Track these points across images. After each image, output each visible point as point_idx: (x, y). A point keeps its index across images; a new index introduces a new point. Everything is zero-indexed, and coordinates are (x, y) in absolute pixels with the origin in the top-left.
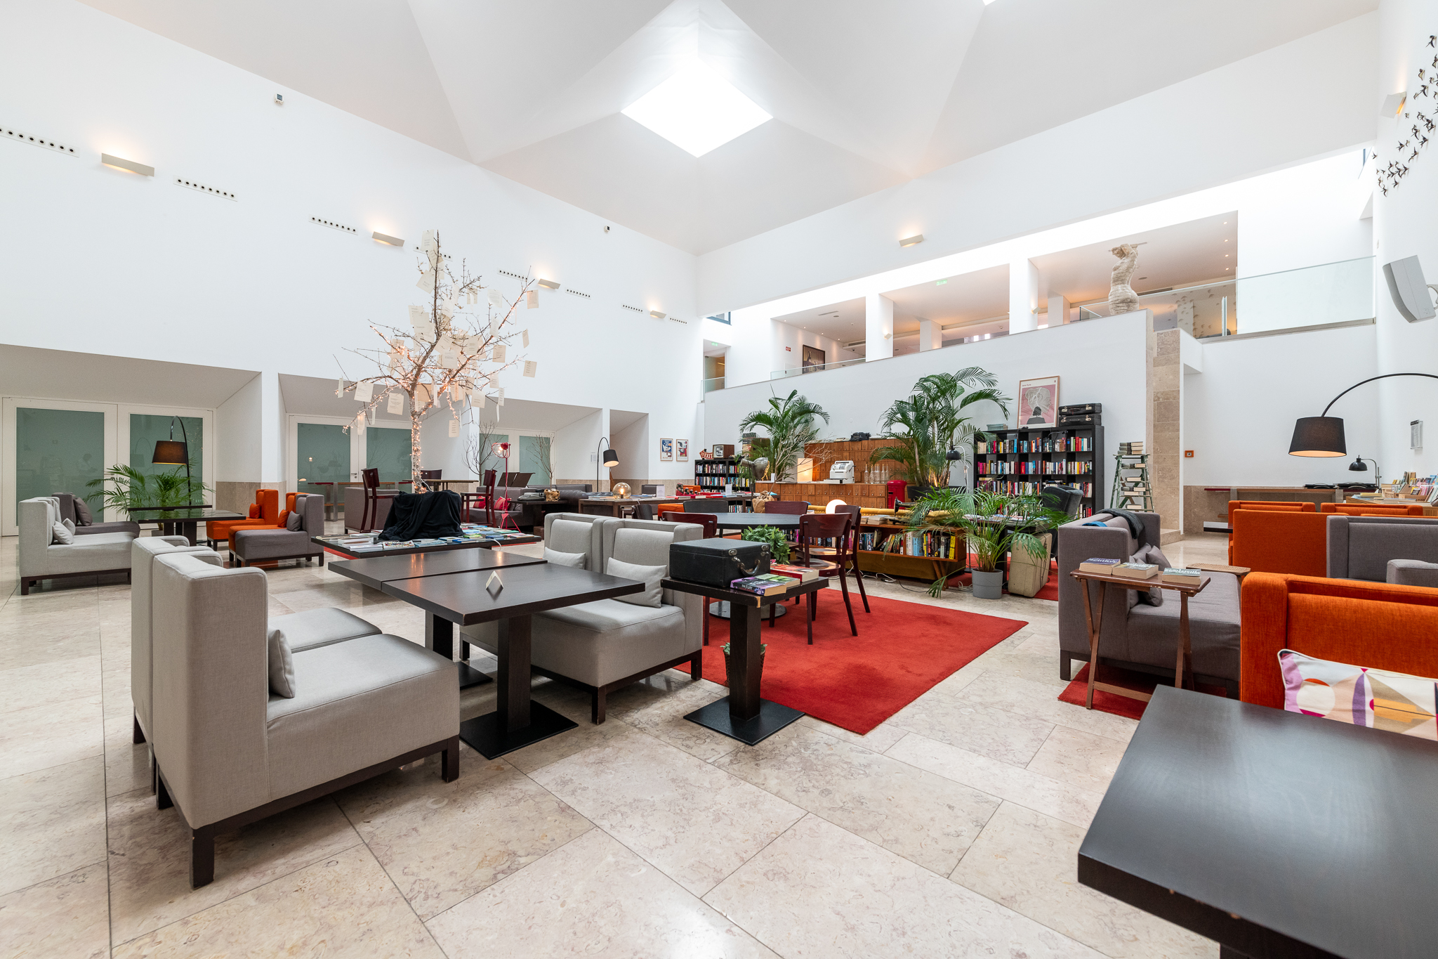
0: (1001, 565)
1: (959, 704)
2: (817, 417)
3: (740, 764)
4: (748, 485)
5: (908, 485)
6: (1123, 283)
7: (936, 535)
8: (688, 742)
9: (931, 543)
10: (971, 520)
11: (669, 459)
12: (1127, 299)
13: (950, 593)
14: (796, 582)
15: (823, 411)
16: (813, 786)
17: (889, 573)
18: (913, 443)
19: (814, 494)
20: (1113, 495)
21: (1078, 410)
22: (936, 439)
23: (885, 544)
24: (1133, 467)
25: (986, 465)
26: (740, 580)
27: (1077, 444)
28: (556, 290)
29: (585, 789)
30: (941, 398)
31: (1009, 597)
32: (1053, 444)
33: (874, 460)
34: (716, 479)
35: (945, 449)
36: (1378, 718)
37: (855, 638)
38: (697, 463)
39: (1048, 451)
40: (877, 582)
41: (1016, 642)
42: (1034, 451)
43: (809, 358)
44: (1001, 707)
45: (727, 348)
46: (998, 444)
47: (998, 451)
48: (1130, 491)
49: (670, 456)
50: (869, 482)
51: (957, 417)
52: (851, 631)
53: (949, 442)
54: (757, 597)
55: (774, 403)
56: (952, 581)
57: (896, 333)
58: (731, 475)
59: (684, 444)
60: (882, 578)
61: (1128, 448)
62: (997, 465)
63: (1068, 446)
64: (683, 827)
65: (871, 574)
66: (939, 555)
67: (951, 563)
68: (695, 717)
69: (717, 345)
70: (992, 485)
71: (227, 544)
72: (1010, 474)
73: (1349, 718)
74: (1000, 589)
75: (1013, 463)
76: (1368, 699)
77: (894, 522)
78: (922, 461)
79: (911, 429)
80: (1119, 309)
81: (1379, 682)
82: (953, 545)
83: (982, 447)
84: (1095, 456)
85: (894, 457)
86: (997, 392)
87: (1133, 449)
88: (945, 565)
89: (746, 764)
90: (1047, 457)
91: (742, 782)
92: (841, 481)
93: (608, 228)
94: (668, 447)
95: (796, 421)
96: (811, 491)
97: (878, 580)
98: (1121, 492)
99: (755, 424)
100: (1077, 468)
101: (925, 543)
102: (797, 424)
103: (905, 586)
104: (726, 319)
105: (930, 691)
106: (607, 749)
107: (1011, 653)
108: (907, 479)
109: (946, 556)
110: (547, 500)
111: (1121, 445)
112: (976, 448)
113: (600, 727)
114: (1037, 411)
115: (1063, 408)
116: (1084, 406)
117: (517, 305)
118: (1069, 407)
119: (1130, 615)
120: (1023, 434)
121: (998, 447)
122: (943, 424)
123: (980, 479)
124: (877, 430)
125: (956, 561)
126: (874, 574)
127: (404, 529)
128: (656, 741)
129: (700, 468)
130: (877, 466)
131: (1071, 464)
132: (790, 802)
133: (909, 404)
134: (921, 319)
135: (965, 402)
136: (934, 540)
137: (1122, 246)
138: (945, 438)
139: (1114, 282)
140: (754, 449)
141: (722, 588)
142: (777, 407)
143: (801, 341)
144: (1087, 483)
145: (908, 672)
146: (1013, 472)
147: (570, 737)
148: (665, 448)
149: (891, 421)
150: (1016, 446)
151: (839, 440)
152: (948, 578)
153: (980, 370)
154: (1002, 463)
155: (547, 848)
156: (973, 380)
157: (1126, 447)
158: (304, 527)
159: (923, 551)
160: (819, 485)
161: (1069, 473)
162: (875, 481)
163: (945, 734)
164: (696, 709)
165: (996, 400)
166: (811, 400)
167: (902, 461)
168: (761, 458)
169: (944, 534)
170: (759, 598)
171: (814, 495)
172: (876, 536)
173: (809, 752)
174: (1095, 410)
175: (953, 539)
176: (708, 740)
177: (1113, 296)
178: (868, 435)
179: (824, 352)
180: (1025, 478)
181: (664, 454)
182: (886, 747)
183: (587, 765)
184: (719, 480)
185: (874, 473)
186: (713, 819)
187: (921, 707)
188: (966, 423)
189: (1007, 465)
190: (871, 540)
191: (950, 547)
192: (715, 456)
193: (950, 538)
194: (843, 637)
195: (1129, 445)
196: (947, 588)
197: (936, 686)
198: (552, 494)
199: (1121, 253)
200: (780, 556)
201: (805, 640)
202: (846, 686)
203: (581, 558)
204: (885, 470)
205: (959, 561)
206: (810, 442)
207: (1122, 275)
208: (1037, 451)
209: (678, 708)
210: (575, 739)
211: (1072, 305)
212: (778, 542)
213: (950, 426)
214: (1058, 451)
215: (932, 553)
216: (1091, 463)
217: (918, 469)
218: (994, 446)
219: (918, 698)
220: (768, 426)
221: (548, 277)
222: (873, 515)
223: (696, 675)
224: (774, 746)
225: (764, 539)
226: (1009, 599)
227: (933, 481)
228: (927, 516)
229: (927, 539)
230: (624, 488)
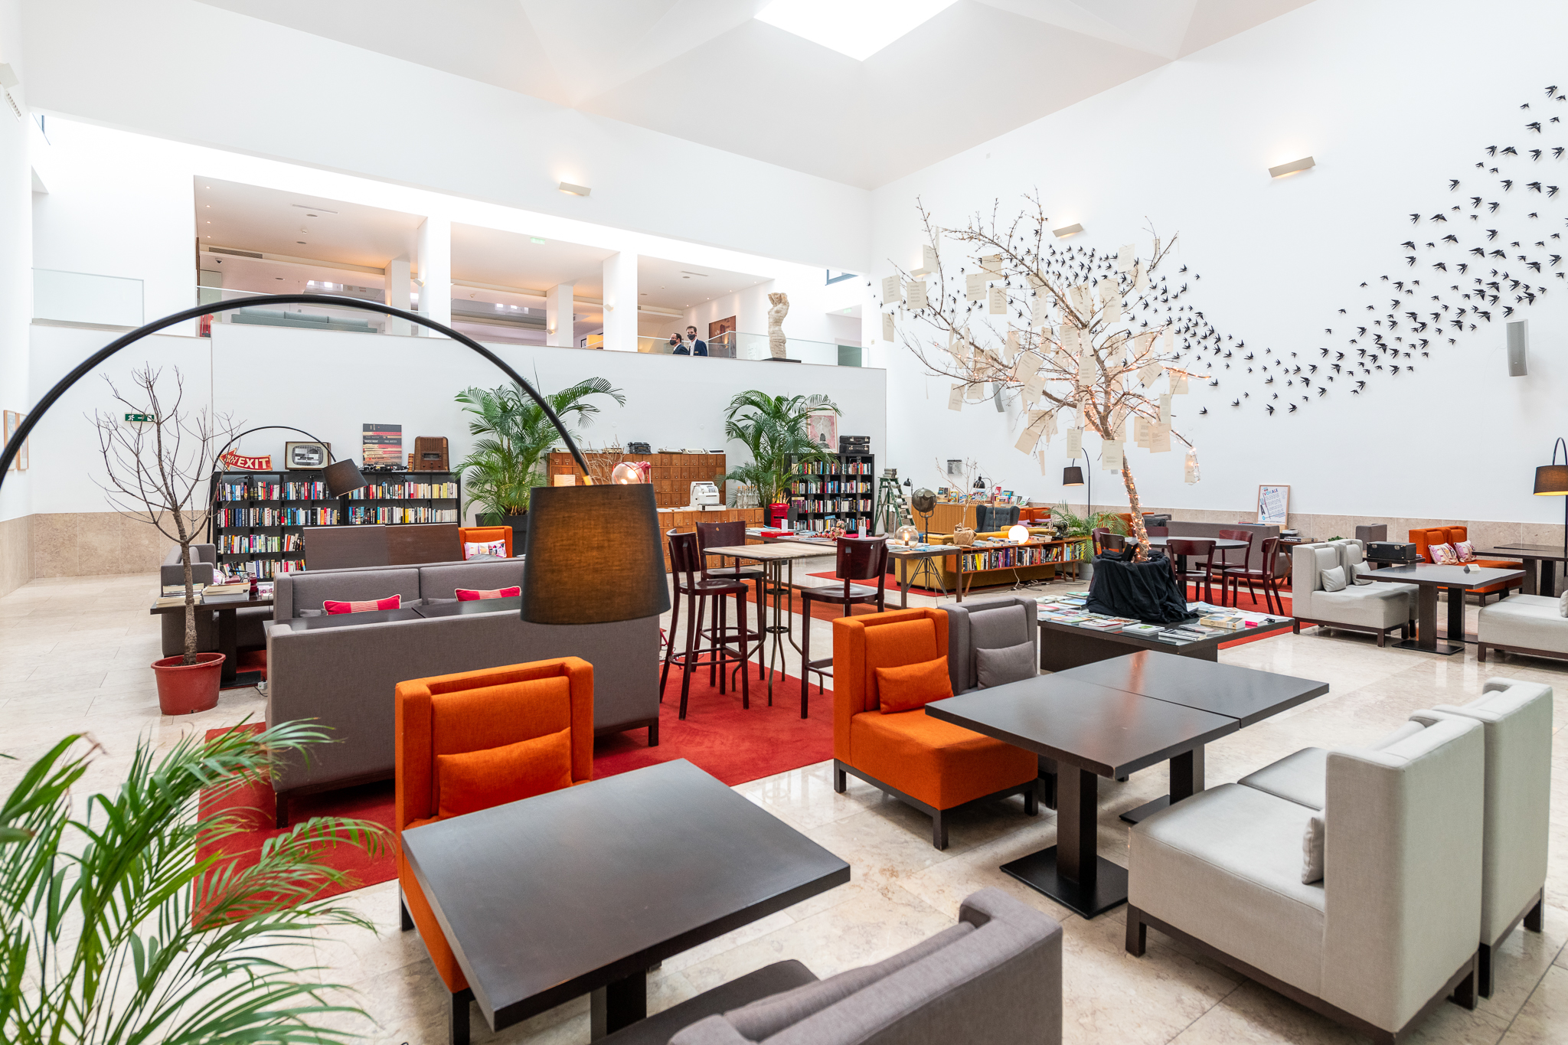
92: (704, 507)
114: (823, 437)
123: (794, 498)
216: (869, 484)
230: (909, 532)
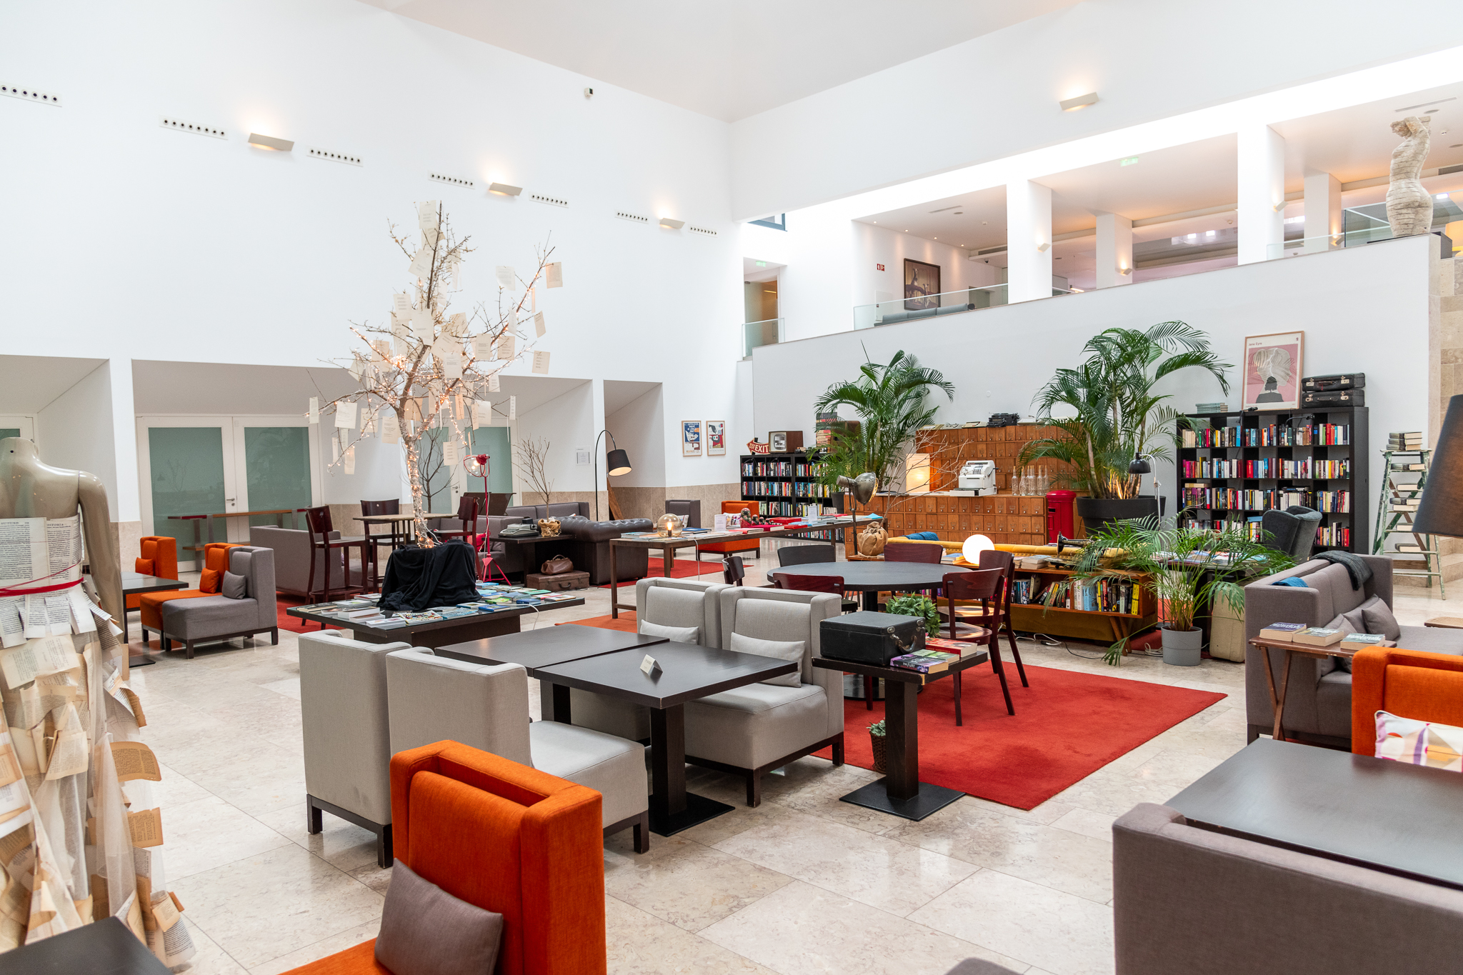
0: (1202, 619)
1: (1130, 782)
2: (932, 388)
3: (910, 835)
4: (827, 495)
5: (1079, 495)
6: (1409, 178)
7: (1113, 583)
8: (852, 820)
9: (1107, 593)
10: (1160, 562)
11: (696, 452)
12: (1413, 202)
13: (1133, 658)
14: (954, 658)
15: (944, 380)
16: (984, 850)
17: (1049, 633)
18: (1084, 433)
19: (934, 511)
20: (1380, 508)
21: (1330, 384)
22: (1119, 427)
23: (1045, 595)
24: (1406, 468)
25: (1195, 465)
26: (899, 658)
27: (1328, 435)
28: (516, 197)
29: (771, 856)
30: (1126, 366)
31: (1211, 662)
32: (1294, 434)
33: (1026, 459)
34: (776, 485)
35: (1133, 441)
36: (1429, 759)
37: (1011, 717)
38: (744, 460)
39: (1286, 444)
40: (1035, 646)
41: (1206, 718)
42: (1265, 444)
43: (915, 279)
44: (1174, 784)
45: (780, 268)
46: (1213, 433)
47: (1213, 444)
48: (1402, 504)
49: (698, 448)
50: (1018, 492)
51: (1151, 394)
52: (1007, 710)
53: (1138, 430)
54: (921, 675)
55: (868, 371)
56: (1138, 642)
57: (1057, 234)
58: (800, 480)
59: (718, 429)
60: (1042, 640)
61: (1400, 441)
62: (1211, 465)
63: (1315, 438)
64: (873, 879)
65: (1026, 635)
66: (1118, 610)
67: (1135, 619)
68: (851, 799)
69: (764, 265)
70: (1204, 494)
71: (138, 613)
72: (1231, 478)
73: (1410, 760)
74: (1199, 653)
75: (1234, 462)
76: (1424, 746)
77: (1057, 565)
78: (1097, 461)
79: (1081, 412)
80: (1401, 217)
81: (1434, 733)
82: (1136, 596)
83: (1190, 439)
84: (1355, 452)
85: (1056, 454)
86: (1210, 355)
87: (1407, 442)
88: (1124, 622)
89: (916, 835)
90: (1285, 453)
91: (916, 848)
92: (977, 493)
93: (591, 91)
94: (695, 433)
95: (901, 397)
96: (931, 507)
97: (1036, 642)
98: (1390, 506)
99: (839, 403)
100: (1329, 469)
101: (1099, 594)
102: (904, 401)
103: (1074, 651)
104: (778, 221)
105: (1099, 771)
106: (775, 827)
107: (1198, 731)
108: (1075, 487)
109: (1128, 610)
110: (543, 535)
111: (1392, 436)
112: (1179, 440)
113: (757, 809)
114: (1272, 382)
115: (1308, 380)
116: (1338, 378)
117: (534, 286)
118: (1316, 380)
119: (1319, 684)
120: (1250, 419)
121: (1212, 437)
122: (1129, 405)
123: (1187, 485)
124: (1029, 413)
125: (1140, 617)
126: (1031, 635)
127: (414, 595)
128: (819, 819)
129: (749, 469)
130: (1031, 469)
131: (1320, 464)
132: (964, 861)
133: (1077, 374)
134: (1097, 213)
135: (1163, 371)
136: (1111, 590)
137: (1407, 120)
138: (1134, 425)
139: (1395, 175)
140: (836, 439)
141: (881, 666)
142: (872, 377)
143: (900, 252)
144: (1343, 492)
145: (1075, 752)
146: (1234, 475)
147: (733, 819)
148: (690, 436)
149: (1052, 398)
150: (1239, 437)
151: (971, 425)
152: (1131, 639)
153: (1184, 326)
154: (1219, 462)
155: (762, 893)
156: (1173, 342)
157: (1398, 440)
158: (250, 593)
159: (1097, 604)
160: (943, 498)
161: (1317, 477)
162: (1027, 491)
163: (1112, 809)
164: (849, 792)
165: (1210, 367)
166: (925, 363)
167: (1068, 460)
168: (865, 474)
169: (1124, 582)
170: (923, 676)
171: (936, 514)
172: (1032, 584)
173: (975, 825)
174: (1355, 384)
175: (1136, 588)
176: (871, 818)
177: (1392, 198)
178: (1015, 418)
179: (938, 268)
180: (1253, 484)
181: (689, 446)
182: (1051, 820)
183: (763, 839)
184: (780, 487)
185: (1027, 480)
186: (897, 874)
187: (1089, 786)
188: (1163, 404)
189: (1226, 465)
190: (1026, 590)
191: (1132, 598)
192: (773, 450)
193: (1132, 587)
194: (998, 717)
195: (1402, 436)
196: (1130, 652)
197: (1106, 766)
198: (550, 527)
199: (1405, 129)
200: (931, 628)
201: (953, 721)
202: (1006, 768)
203: (693, 633)
204: (1043, 475)
205: (1144, 617)
206: (926, 428)
207: (1407, 165)
208: (1270, 444)
209: (830, 791)
210: (738, 820)
211: (1344, 187)
212: (928, 612)
213: (1138, 410)
214: (1301, 444)
215: (1109, 607)
216: (1348, 462)
217: (1093, 473)
218: (1206, 438)
219: (1086, 778)
220: (858, 404)
221: (503, 177)
222: (1031, 555)
223: (838, 760)
224: (940, 821)
225: (913, 610)
226: (1211, 666)
227: (1116, 489)
228: (1102, 556)
229: (1102, 588)
230: (673, 521)
